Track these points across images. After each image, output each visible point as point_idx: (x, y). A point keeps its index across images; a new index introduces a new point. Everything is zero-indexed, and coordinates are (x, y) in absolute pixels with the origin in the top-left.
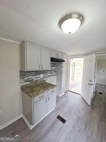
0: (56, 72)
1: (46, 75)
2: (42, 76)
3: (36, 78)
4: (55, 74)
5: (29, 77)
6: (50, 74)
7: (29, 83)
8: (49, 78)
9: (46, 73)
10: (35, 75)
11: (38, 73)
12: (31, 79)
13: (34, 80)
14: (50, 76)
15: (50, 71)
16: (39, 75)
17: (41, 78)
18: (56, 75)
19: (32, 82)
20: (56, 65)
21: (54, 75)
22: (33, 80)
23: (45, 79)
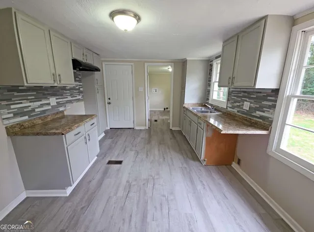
0: (82, 92)
1: (61, 100)
2: (53, 101)
3: (39, 107)
4: (80, 97)
6: (70, 98)
7: (26, 118)
8: (69, 106)
9: (62, 95)
10: (38, 99)
11: (44, 94)
12: (30, 109)
13: (37, 110)
14: (70, 102)
15: (70, 89)
16: (46, 98)
17: (52, 106)
18: (82, 100)
19: (33, 116)
20: (80, 77)
21: (78, 100)
22: (33, 110)
23: (61, 109)
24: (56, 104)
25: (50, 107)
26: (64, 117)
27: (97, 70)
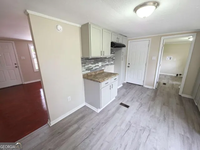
0: (114, 60)
1: (103, 64)
2: (100, 64)
3: (95, 67)
4: (112, 62)
5: (89, 65)
6: (107, 63)
7: (90, 71)
8: (107, 67)
9: (104, 61)
10: (94, 63)
11: (97, 61)
12: (91, 67)
14: (107, 65)
15: (108, 58)
16: (98, 63)
17: (100, 67)
18: (113, 64)
19: (92, 71)
20: (114, 51)
21: (111, 64)
22: (92, 68)
23: (103, 68)
24: (101, 66)
25: (98, 67)
26: (103, 72)
27: (124, 46)
